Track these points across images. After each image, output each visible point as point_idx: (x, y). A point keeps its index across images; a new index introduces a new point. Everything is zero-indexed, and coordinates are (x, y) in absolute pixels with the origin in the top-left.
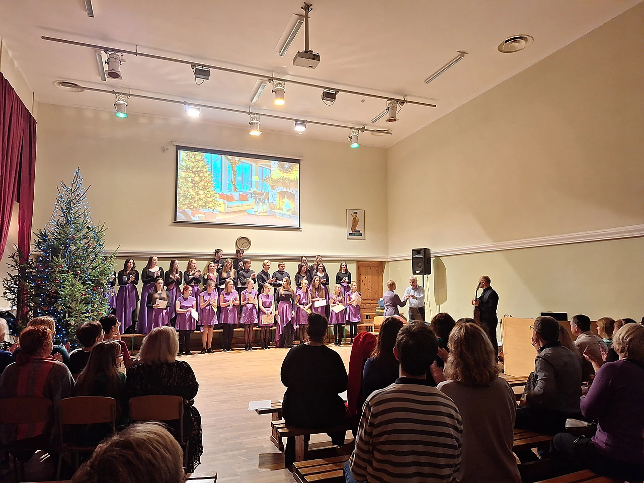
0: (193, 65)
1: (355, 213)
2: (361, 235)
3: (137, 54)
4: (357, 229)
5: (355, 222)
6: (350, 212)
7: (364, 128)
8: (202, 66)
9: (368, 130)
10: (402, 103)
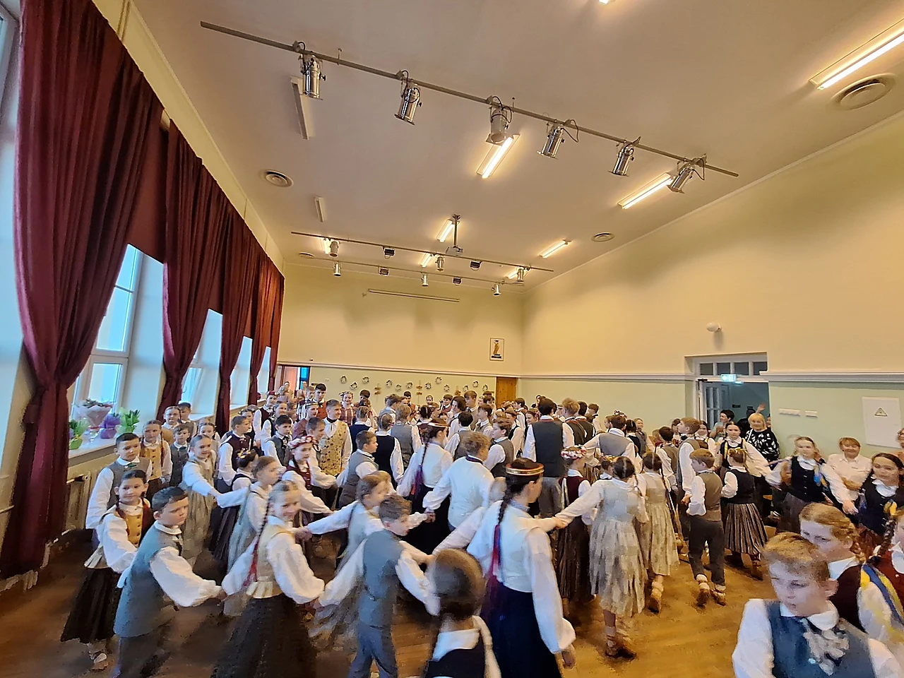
0: (384, 247)
1: (496, 341)
2: (500, 357)
3: (348, 241)
4: (498, 353)
5: (497, 348)
6: (493, 341)
7: (503, 282)
8: (390, 247)
9: (506, 283)
10: (528, 269)
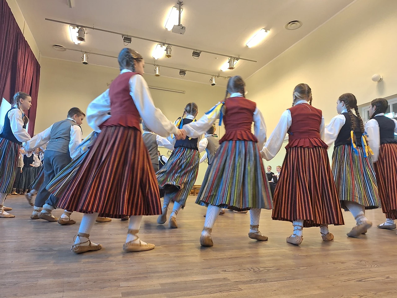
0: (123, 35)
3: (93, 29)
7: (219, 75)
8: (128, 36)
9: (221, 76)
10: (237, 59)
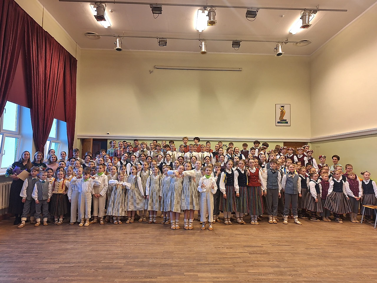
0: (151, 5)
1: (282, 106)
2: (287, 123)
3: (114, 2)
4: (284, 118)
5: (282, 113)
6: (278, 107)
8: (157, 4)
9: (290, 42)
10: (315, 12)
